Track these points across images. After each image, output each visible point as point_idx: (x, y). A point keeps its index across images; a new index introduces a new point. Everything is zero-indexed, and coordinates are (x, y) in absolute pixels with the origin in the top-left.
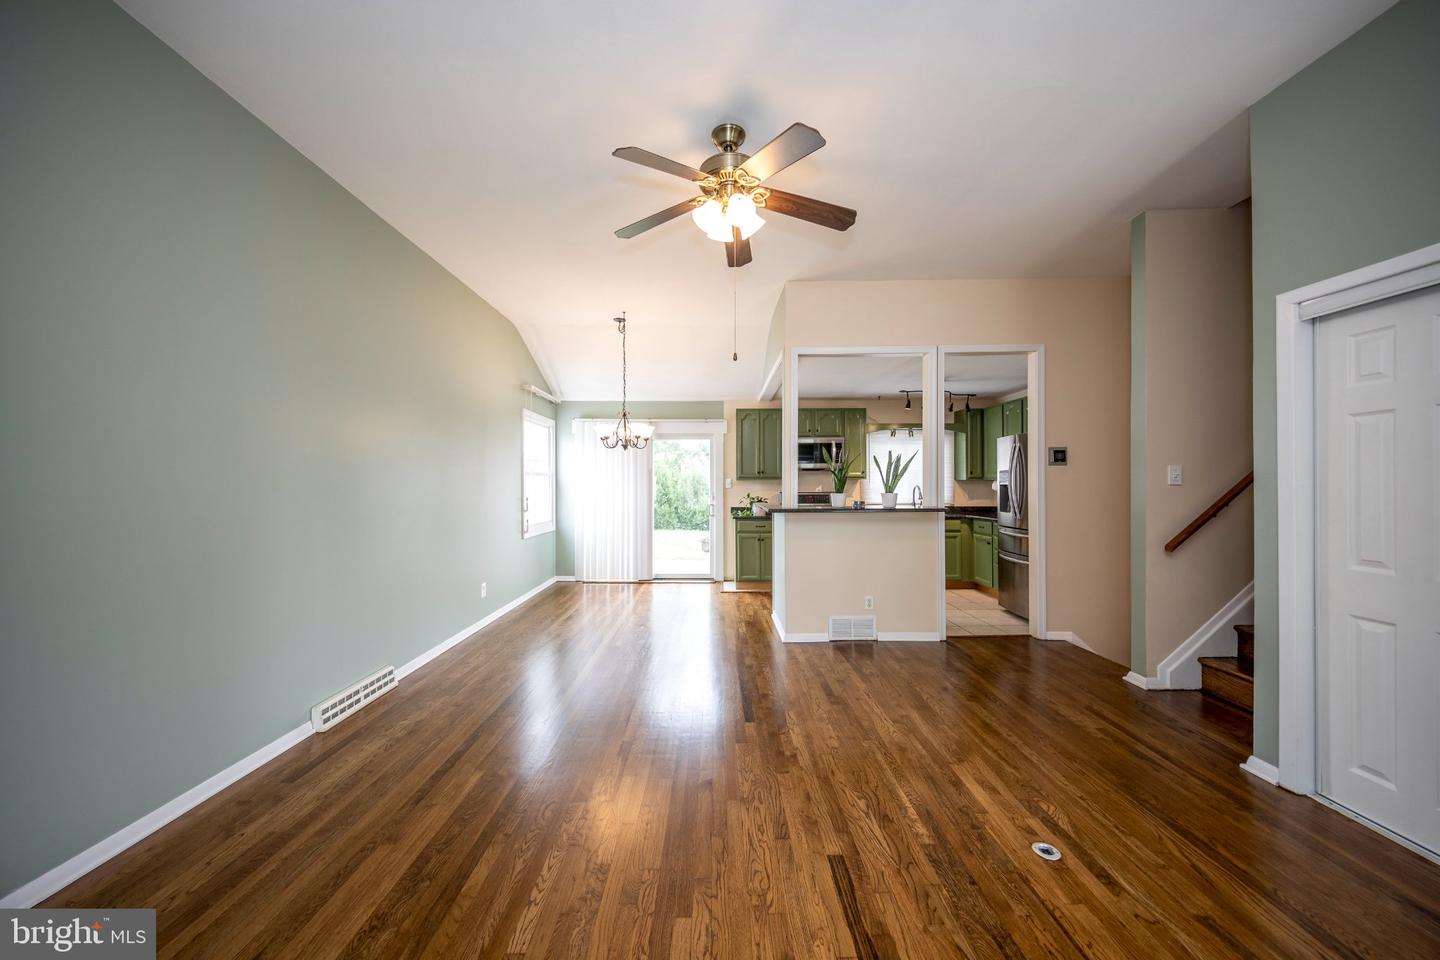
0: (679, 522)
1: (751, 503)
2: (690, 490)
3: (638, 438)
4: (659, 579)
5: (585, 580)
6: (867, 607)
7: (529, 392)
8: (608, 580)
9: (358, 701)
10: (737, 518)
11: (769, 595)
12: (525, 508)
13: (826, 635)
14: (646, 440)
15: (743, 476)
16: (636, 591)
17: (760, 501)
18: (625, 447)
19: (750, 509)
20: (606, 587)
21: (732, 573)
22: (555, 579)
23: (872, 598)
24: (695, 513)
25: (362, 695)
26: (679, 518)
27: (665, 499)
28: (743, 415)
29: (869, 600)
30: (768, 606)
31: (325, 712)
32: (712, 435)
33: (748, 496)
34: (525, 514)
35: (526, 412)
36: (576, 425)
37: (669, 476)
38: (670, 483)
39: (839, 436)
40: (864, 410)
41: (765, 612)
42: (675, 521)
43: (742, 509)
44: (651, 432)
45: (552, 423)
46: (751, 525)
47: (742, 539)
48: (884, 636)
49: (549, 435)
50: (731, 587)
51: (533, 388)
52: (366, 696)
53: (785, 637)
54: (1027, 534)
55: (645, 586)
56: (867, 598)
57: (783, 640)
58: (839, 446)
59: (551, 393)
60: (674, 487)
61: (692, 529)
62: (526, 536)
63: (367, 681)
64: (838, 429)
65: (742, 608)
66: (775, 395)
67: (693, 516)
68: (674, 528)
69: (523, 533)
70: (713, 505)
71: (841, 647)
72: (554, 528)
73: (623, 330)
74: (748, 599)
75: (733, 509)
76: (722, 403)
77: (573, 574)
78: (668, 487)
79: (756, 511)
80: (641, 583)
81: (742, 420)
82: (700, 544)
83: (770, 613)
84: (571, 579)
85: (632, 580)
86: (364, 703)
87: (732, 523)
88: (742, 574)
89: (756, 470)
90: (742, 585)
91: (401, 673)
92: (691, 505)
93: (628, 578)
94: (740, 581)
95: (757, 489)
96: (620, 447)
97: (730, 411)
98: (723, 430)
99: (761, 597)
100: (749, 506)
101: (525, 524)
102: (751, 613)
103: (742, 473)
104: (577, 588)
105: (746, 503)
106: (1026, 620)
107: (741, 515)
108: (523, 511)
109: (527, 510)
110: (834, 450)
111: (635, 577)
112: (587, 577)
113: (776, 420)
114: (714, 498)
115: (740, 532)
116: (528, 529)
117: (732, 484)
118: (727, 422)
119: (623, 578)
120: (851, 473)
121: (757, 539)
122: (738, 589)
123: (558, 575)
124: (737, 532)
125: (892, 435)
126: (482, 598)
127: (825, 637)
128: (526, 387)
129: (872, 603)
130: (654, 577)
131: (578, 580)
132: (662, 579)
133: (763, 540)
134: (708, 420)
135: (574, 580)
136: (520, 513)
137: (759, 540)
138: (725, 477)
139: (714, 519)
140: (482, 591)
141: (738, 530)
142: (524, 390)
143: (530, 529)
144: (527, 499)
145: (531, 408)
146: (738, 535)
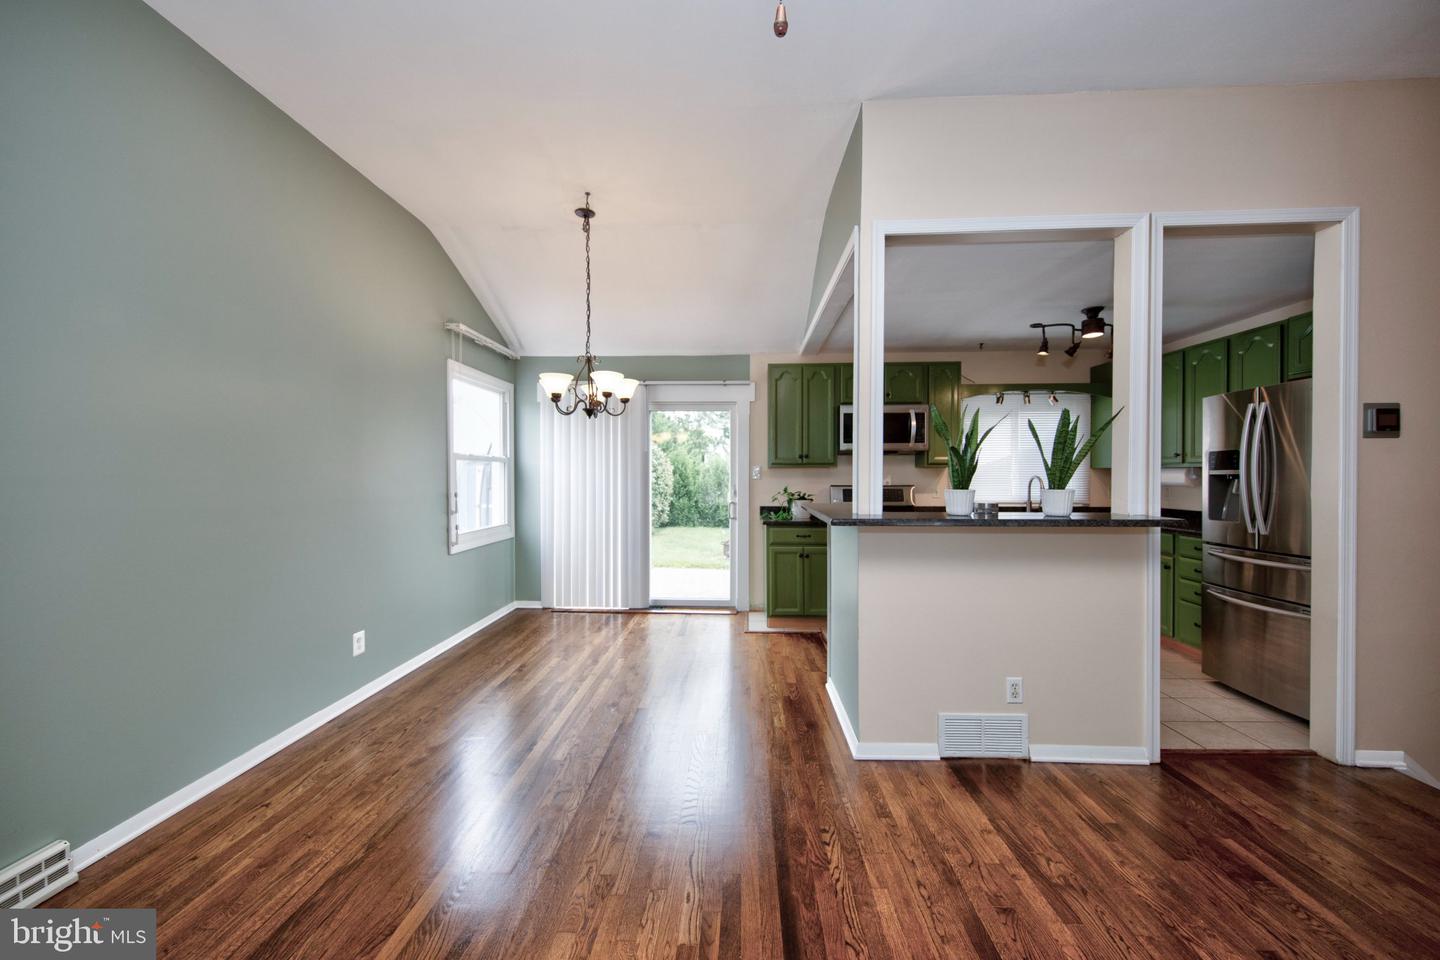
0: (701, 517)
1: (790, 501)
2: (711, 481)
3: (607, 395)
4: (659, 606)
5: (556, 607)
6: (1009, 699)
7: (457, 334)
8: (588, 607)
10: (768, 524)
11: (819, 641)
12: (453, 509)
13: (934, 746)
14: (625, 401)
15: (778, 463)
16: (625, 624)
17: (803, 498)
18: (590, 412)
19: (787, 510)
20: (583, 617)
21: (761, 598)
22: (514, 605)
23: (1019, 680)
24: (718, 507)
26: (699, 512)
27: (683, 491)
28: (777, 372)
29: (1014, 686)
30: (819, 663)
32: (734, 403)
33: (785, 490)
34: (452, 517)
35: (452, 364)
37: (690, 466)
38: (689, 472)
39: (920, 403)
40: (957, 366)
41: (815, 676)
42: (696, 516)
43: (776, 510)
44: (633, 390)
45: (511, 387)
46: (790, 534)
47: (776, 554)
48: (1041, 753)
49: (505, 404)
50: (759, 623)
51: (463, 328)
53: (858, 749)
54: (1310, 566)
55: (637, 618)
56: (1011, 679)
57: (856, 755)
58: (920, 417)
59: (506, 346)
60: (694, 478)
61: (715, 526)
62: (454, 550)
64: (918, 396)
65: (777, 666)
66: (827, 341)
67: (715, 511)
68: (694, 526)
69: (448, 544)
70: (733, 503)
71: (964, 773)
72: (511, 534)
73: (586, 229)
74: (786, 648)
75: (763, 509)
76: (747, 357)
77: (538, 598)
78: (687, 478)
79: (797, 512)
80: (630, 613)
81: (777, 380)
82: (722, 547)
83: (824, 682)
84: (536, 605)
85: (619, 607)
87: (761, 531)
88: (776, 606)
89: (798, 453)
90: (777, 621)
92: (713, 499)
93: (615, 604)
94: (774, 615)
95: (798, 482)
96: (580, 411)
97: (758, 368)
98: (748, 397)
99: (804, 643)
100: (786, 504)
101: (453, 532)
102: (792, 680)
103: (776, 457)
104: (544, 619)
105: (782, 501)
106: (1306, 723)
107: (774, 517)
108: (448, 512)
109: (456, 512)
110: (914, 423)
111: (624, 603)
112: (559, 603)
113: (827, 381)
114: (735, 493)
115: (773, 544)
116: (457, 538)
117: (761, 472)
118: (753, 385)
119: (607, 604)
120: (937, 458)
121: (798, 555)
122: (770, 627)
123: (518, 599)
124: (771, 544)
125: (998, 402)
126: (357, 657)
127: (929, 752)
128: (452, 326)
129: (1020, 690)
130: (651, 604)
131: (546, 606)
132: (662, 607)
133: (807, 556)
134: (727, 382)
135: (541, 607)
136: (444, 516)
137: (801, 556)
138: (751, 465)
139: (737, 523)
140: (355, 645)
141: (771, 541)
142: (449, 331)
143: (459, 539)
144: (456, 495)
145: (461, 359)
146: (771, 548)
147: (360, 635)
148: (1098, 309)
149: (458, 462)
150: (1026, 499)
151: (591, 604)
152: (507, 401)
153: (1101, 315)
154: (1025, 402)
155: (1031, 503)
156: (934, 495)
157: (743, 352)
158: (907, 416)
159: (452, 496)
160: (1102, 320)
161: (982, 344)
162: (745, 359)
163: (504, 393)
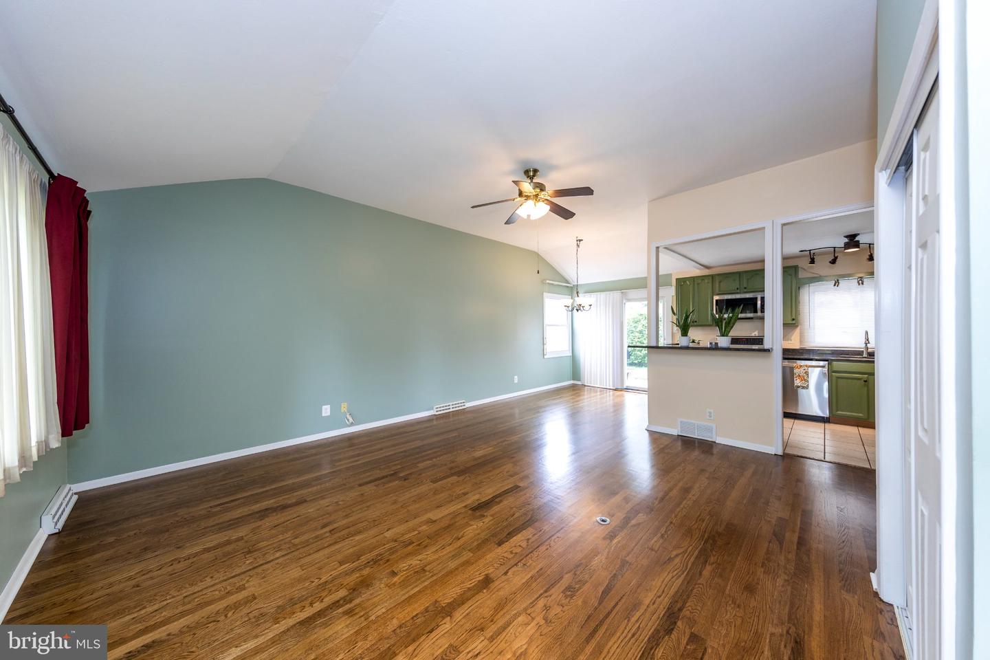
4: (627, 389)
6: (708, 418)
7: (548, 284)
8: (599, 386)
9: (449, 409)
12: (545, 342)
16: (613, 394)
18: (578, 310)
20: (597, 390)
22: (572, 382)
23: (712, 411)
25: (451, 407)
29: (710, 413)
31: (437, 408)
35: (545, 295)
52: (453, 408)
53: (647, 426)
55: (619, 392)
56: (708, 410)
59: (568, 283)
62: (545, 357)
63: (454, 403)
69: (544, 354)
72: (571, 354)
73: (578, 246)
77: (580, 380)
80: (616, 390)
81: (681, 286)
84: (580, 383)
85: (611, 388)
86: (451, 410)
91: (468, 405)
93: (609, 386)
101: (545, 350)
104: (582, 387)
108: (543, 344)
109: (546, 344)
110: (759, 302)
111: (613, 386)
112: (588, 384)
113: (708, 284)
116: (547, 353)
119: (606, 385)
123: (573, 380)
125: (835, 285)
127: (675, 432)
129: (712, 415)
130: (625, 387)
131: (583, 384)
140: (515, 380)
142: (544, 283)
144: (546, 338)
145: (549, 292)
148: (855, 236)
149: (547, 327)
153: (857, 239)
154: (859, 284)
157: (669, 273)
158: (756, 299)
160: (858, 241)
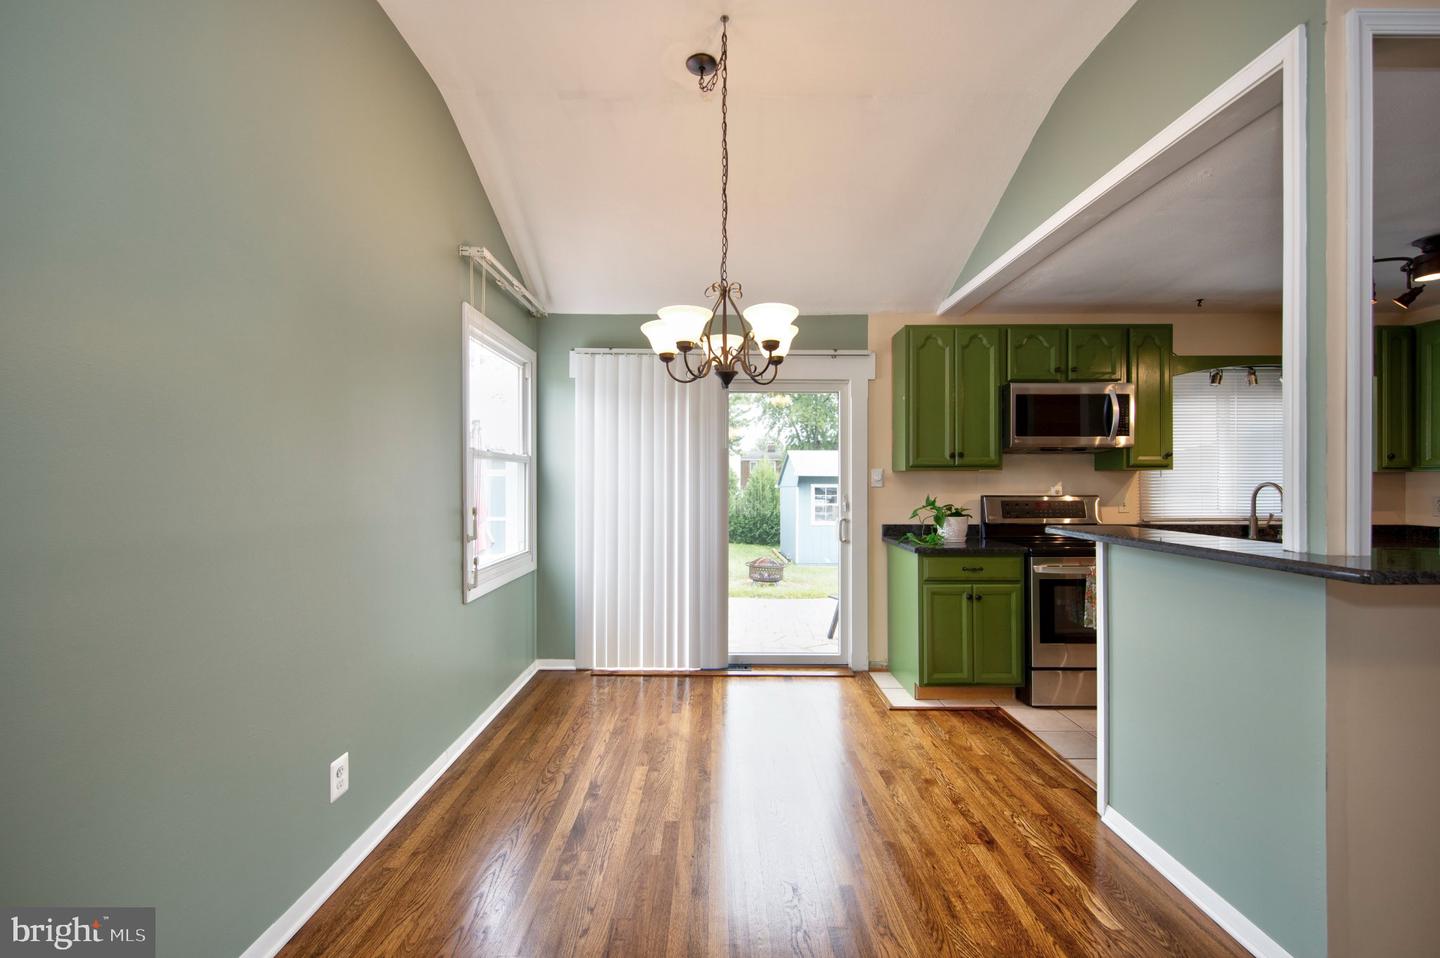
1: (936, 517)
5: (596, 667)
7: (478, 267)
8: (641, 668)
10: (921, 552)
11: (1009, 724)
12: (470, 532)
16: (693, 692)
17: (954, 513)
19: (935, 530)
22: (539, 665)
28: (921, 338)
32: (845, 381)
33: (931, 502)
34: (471, 546)
35: (469, 312)
36: (578, 361)
39: (1123, 381)
40: (1169, 330)
43: (913, 529)
45: (530, 355)
46: (953, 566)
47: (933, 595)
49: (525, 380)
50: (900, 693)
51: (487, 256)
55: (709, 682)
58: (1123, 400)
62: (472, 596)
64: (1121, 373)
69: (463, 587)
70: (847, 521)
72: (533, 566)
75: (889, 529)
76: (863, 319)
77: (572, 656)
81: (916, 349)
84: (567, 664)
85: (687, 668)
87: (885, 557)
88: (931, 670)
89: (948, 449)
90: (933, 692)
93: (681, 663)
94: (929, 683)
95: (948, 490)
97: (881, 333)
98: (865, 371)
100: (931, 521)
101: (471, 567)
103: (918, 454)
104: (577, 683)
105: (926, 517)
107: (919, 542)
108: (463, 539)
109: (475, 537)
110: (1116, 408)
111: (695, 660)
112: (600, 662)
113: (988, 349)
114: (848, 506)
115: (930, 581)
116: (476, 578)
117: (884, 479)
118: (873, 356)
119: (670, 663)
120: (1141, 458)
121: (965, 596)
122: (918, 698)
123: (540, 657)
124: (924, 581)
125: (1213, 381)
126: (335, 802)
128: (472, 251)
130: (730, 661)
131: (582, 667)
132: (746, 667)
133: (979, 598)
134: (839, 352)
135: (574, 668)
136: (458, 544)
137: (970, 598)
138: (870, 465)
139: (850, 547)
140: (334, 781)
141: (926, 576)
142: (466, 260)
143: (480, 578)
144: (474, 512)
145: (483, 309)
146: (925, 587)
147: (342, 761)
149: (476, 461)
150: (1248, 514)
151: (649, 661)
152: (528, 375)
154: (1250, 382)
155: (1256, 520)
156: (1121, 509)
157: (856, 311)
159: (470, 512)
161: (1200, 301)
162: (861, 321)
163: (524, 364)
